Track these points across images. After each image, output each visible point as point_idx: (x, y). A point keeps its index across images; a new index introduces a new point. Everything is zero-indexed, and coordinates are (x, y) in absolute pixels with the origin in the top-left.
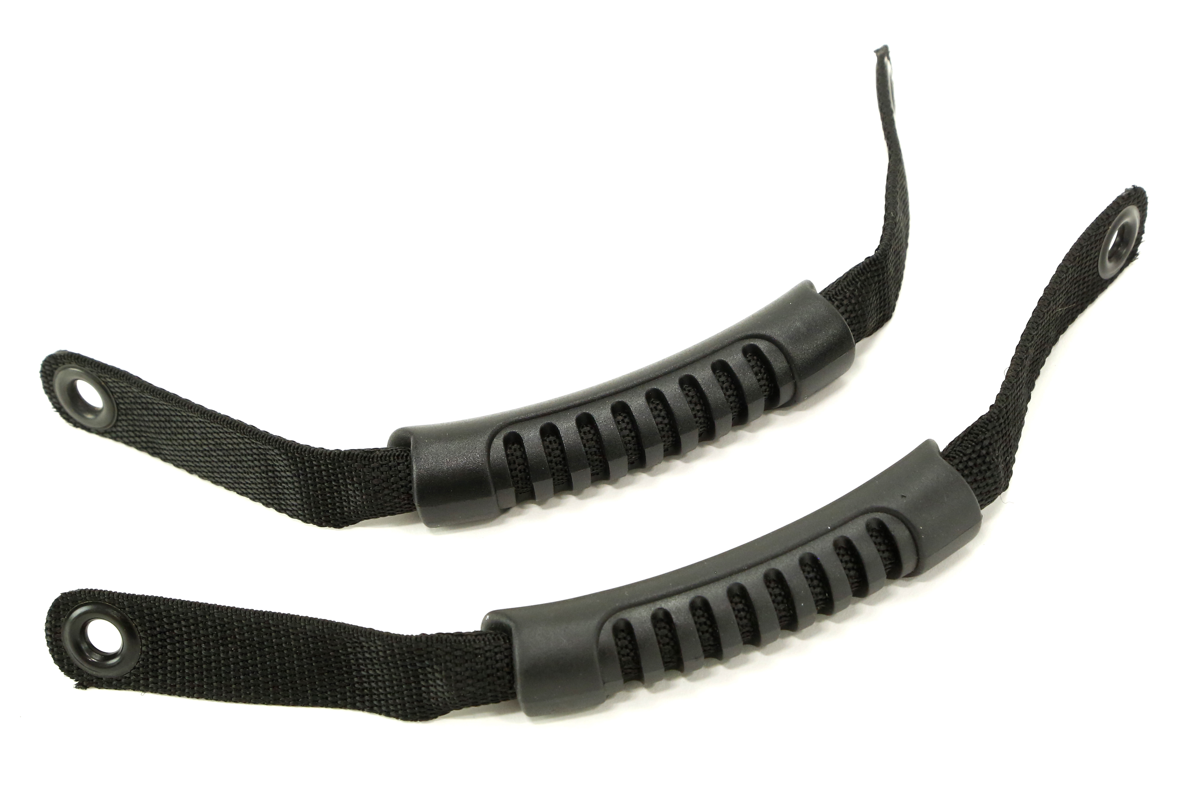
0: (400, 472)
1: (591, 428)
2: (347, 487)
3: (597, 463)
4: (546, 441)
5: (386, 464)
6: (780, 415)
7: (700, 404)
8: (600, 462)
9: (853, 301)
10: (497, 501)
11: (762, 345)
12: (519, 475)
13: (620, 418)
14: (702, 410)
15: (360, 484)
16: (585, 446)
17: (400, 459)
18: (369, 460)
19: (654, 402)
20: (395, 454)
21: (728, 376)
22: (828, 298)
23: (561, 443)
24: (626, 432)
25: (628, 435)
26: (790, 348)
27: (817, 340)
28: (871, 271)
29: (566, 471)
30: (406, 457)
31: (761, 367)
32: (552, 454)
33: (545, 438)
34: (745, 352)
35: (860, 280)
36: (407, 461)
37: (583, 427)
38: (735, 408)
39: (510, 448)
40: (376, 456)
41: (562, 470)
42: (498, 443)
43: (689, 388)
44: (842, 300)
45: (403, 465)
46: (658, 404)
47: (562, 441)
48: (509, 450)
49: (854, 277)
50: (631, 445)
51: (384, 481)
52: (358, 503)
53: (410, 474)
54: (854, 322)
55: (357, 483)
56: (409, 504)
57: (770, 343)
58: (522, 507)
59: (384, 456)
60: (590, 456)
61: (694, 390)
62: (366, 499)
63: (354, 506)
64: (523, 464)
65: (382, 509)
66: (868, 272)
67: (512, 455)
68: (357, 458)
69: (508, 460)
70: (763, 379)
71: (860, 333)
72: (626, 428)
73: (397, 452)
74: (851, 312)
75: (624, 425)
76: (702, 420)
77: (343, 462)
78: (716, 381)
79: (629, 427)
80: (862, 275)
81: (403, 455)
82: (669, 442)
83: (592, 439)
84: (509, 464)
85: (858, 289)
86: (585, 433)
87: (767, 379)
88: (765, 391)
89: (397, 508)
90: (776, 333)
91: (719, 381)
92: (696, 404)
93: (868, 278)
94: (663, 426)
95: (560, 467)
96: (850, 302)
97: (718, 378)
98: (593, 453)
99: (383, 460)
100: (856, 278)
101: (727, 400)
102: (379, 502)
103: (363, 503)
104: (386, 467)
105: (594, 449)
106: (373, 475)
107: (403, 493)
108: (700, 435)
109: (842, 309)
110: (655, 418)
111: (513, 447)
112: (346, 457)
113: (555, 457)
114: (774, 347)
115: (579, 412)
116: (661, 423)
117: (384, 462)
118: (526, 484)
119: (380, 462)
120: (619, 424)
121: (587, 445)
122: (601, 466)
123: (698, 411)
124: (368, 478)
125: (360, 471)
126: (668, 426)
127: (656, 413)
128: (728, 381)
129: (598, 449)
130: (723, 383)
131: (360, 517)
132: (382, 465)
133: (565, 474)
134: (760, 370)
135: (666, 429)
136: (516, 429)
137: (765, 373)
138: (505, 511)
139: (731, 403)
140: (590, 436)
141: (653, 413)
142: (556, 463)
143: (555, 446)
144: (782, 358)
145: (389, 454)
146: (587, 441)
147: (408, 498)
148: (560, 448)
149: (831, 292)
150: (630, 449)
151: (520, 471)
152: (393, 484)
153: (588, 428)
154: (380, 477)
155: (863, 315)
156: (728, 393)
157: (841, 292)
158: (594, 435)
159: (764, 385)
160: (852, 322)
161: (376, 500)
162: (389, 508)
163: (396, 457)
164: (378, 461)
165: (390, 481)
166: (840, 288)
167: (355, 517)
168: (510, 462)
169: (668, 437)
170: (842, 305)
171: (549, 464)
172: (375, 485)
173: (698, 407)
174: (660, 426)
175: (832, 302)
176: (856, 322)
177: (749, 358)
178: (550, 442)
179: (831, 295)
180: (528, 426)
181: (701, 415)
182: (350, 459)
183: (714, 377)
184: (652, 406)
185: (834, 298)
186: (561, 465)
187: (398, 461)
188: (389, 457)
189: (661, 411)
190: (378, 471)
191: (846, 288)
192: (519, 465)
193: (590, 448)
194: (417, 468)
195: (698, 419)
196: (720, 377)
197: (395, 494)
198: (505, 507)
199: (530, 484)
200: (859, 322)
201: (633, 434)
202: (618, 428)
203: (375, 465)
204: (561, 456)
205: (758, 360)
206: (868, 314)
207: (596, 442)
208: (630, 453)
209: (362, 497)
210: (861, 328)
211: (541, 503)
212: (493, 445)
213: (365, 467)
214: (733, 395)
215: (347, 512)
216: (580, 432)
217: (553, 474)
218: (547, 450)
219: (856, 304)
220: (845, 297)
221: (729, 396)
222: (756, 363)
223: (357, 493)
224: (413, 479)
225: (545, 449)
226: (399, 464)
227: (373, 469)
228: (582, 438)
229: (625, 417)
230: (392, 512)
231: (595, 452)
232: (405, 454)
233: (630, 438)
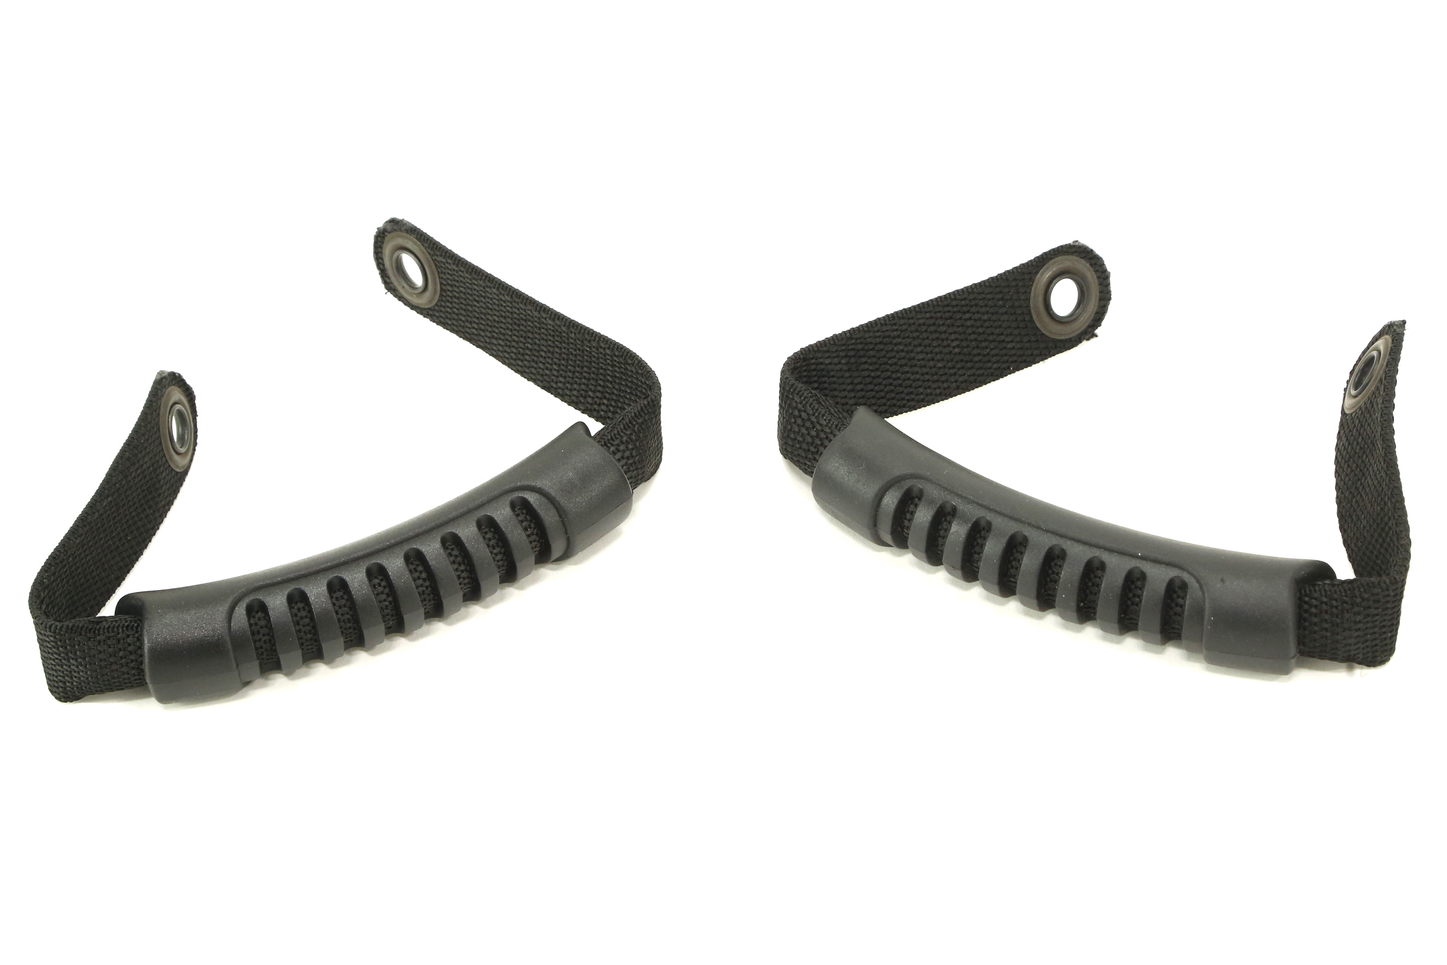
0: (129, 645)
1: (344, 593)
2: (69, 661)
3: (351, 630)
4: (293, 608)
5: (113, 637)
6: (552, 569)
7: (464, 564)
8: (355, 629)
9: (630, 447)
10: (239, 675)
11: (532, 498)
12: (264, 646)
13: (376, 581)
14: (466, 570)
15: (84, 659)
16: (337, 613)
17: (130, 630)
18: (94, 632)
19: (414, 562)
20: (124, 625)
21: (494, 532)
22: (603, 443)
23: (310, 611)
24: (384, 597)
25: (385, 600)
26: (563, 501)
27: (591, 491)
28: (649, 412)
29: (316, 641)
30: (137, 627)
31: (531, 521)
32: (301, 623)
33: (293, 605)
34: (513, 505)
35: (637, 423)
36: (137, 632)
37: (335, 592)
38: (503, 566)
39: (254, 617)
40: (103, 627)
41: (311, 639)
42: (241, 611)
43: (452, 547)
44: (618, 445)
45: (133, 637)
46: (418, 565)
47: (312, 609)
48: (252, 619)
49: (631, 419)
50: (389, 611)
51: (111, 656)
52: (82, 679)
53: (141, 647)
54: (631, 469)
55: (81, 658)
56: (140, 679)
57: (540, 496)
58: (267, 679)
59: (111, 627)
60: (342, 624)
61: (457, 548)
62: (91, 675)
63: (77, 682)
64: (268, 634)
65: (109, 685)
66: (646, 414)
67: (256, 624)
68: (82, 630)
69: (251, 630)
70: (533, 534)
71: (638, 480)
72: (382, 593)
73: (126, 622)
74: (628, 458)
75: (381, 589)
76: (466, 581)
77: (65, 635)
78: (481, 539)
79: (387, 590)
80: (639, 417)
81: (133, 626)
82: (430, 605)
83: (345, 606)
84: (253, 634)
85: (635, 432)
86: (337, 599)
87: (537, 534)
88: (536, 547)
89: (126, 683)
90: (545, 483)
91: (484, 538)
92: (460, 564)
93: (646, 421)
94: (424, 589)
95: (309, 636)
96: (627, 447)
97: (484, 535)
98: (346, 620)
99: (111, 632)
100: (633, 421)
101: (493, 558)
102: (106, 678)
103: (87, 678)
104: (114, 639)
105: (348, 616)
106: (99, 648)
107: (133, 668)
108: (464, 595)
109: (619, 455)
110: (414, 580)
111: (257, 616)
112: (69, 631)
113: (304, 626)
114: (544, 499)
115: (331, 576)
116: (422, 586)
117: (112, 634)
118: (272, 655)
119: (107, 634)
120: (375, 588)
121: (340, 612)
122: (355, 634)
123: (462, 571)
124: (93, 652)
125: (84, 644)
126: (429, 589)
127: (416, 575)
128: (495, 538)
129: (352, 616)
130: (490, 540)
131: (84, 693)
132: (109, 638)
133: (315, 644)
134: (530, 525)
135: (427, 592)
136: (260, 596)
137: (534, 529)
138: (247, 684)
139: (498, 561)
140: (343, 602)
141: (413, 575)
142: (305, 632)
143: (304, 613)
144: (553, 511)
145: (117, 625)
146: (340, 607)
147: (139, 673)
148: (309, 615)
149: (606, 436)
150: (388, 615)
151: (265, 642)
152: (122, 658)
153: (341, 593)
154: (107, 651)
155: (641, 461)
156: (495, 551)
157: (618, 436)
158: (347, 600)
159: (535, 541)
160: (629, 468)
161: (103, 675)
162: (117, 684)
163: (125, 628)
164: (104, 633)
165: (118, 655)
166: (616, 432)
167: (79, 692)
168: (253, 632)
169: (429, 600)
170: (619, 451)
171: (297, 634)
172: (101, 660)
173: (462, 567)
174: (421, 589)
175: (607, 449)
176: (634, 468)
177: (518, 512)
178: (299, 609)
179: (606, 440)
180: (273, 593)
181: (466, 576)
182: (73, 632)
183: (479, 535)
184: (412, 567)
185: (609, 443)
186: (310, 634)
187: (128, 633)
188: (118, 628)
189: (421, 572)
190: (104, 644)
191: (622, 432)
192: (264, 635)
193: (342, 615)
194: (149, 642)
195: (462, 580)
196: (486, 533)
197: (124, 669)
198: (248, 680)
199: (276, 655)
200: (637, 469)
201: (390, 599)
202: (374, 593)
203: (101, 638)
204: (311, 625)
205: (527, 514)
206: (647, 459)
207: (350, 608)
208: (387, 619)
209: (87, 672)
210: (638, 475)
211: (289, 673)
212: (234, 614)
213: (89, 640)
214: (500, 553)
215: (69, 687)
216: (332, 597)
217: (302, 644)
218: (295, 619)
219: (633, 449)
220: (622, 442)
221: (496, 554)
222: (526, 518)
223: (80, 667)
224: (144, 654)
225: (292, 617)
226: (128, 636)
227: (99, 642)
228: (334, 604)
229: (382, 580)
230: (120, 687)
231: (349, 619)
232: (136, 625)
233: (387, 603)
